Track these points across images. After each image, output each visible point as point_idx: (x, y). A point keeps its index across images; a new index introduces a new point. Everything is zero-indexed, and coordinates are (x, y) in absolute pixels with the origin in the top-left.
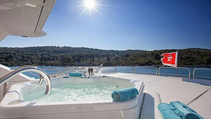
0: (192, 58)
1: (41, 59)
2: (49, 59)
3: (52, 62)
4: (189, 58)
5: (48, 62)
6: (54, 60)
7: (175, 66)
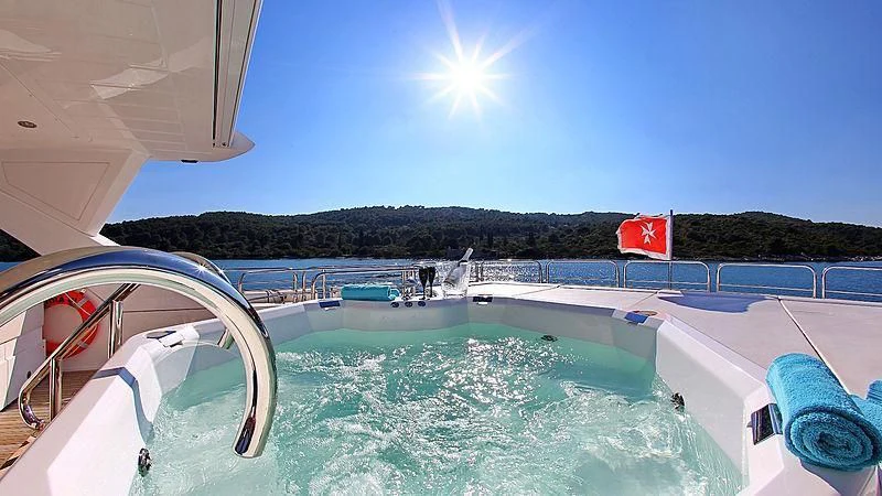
0: (743, 239)
1: (359, 242)
2: (376, 241)
3: (386, 248)
4: (737, 238)
5: (376, 248)
6: (387, 242)
7: (667, 257)
